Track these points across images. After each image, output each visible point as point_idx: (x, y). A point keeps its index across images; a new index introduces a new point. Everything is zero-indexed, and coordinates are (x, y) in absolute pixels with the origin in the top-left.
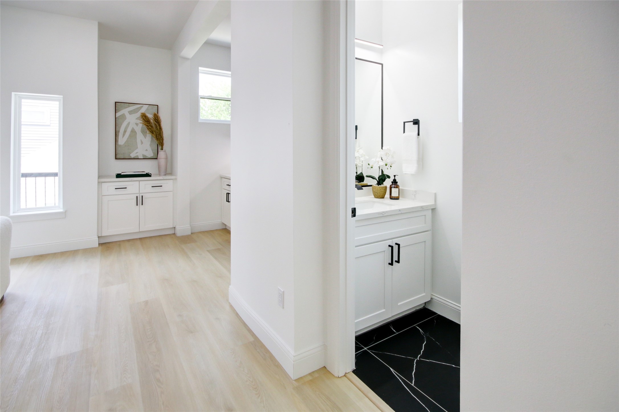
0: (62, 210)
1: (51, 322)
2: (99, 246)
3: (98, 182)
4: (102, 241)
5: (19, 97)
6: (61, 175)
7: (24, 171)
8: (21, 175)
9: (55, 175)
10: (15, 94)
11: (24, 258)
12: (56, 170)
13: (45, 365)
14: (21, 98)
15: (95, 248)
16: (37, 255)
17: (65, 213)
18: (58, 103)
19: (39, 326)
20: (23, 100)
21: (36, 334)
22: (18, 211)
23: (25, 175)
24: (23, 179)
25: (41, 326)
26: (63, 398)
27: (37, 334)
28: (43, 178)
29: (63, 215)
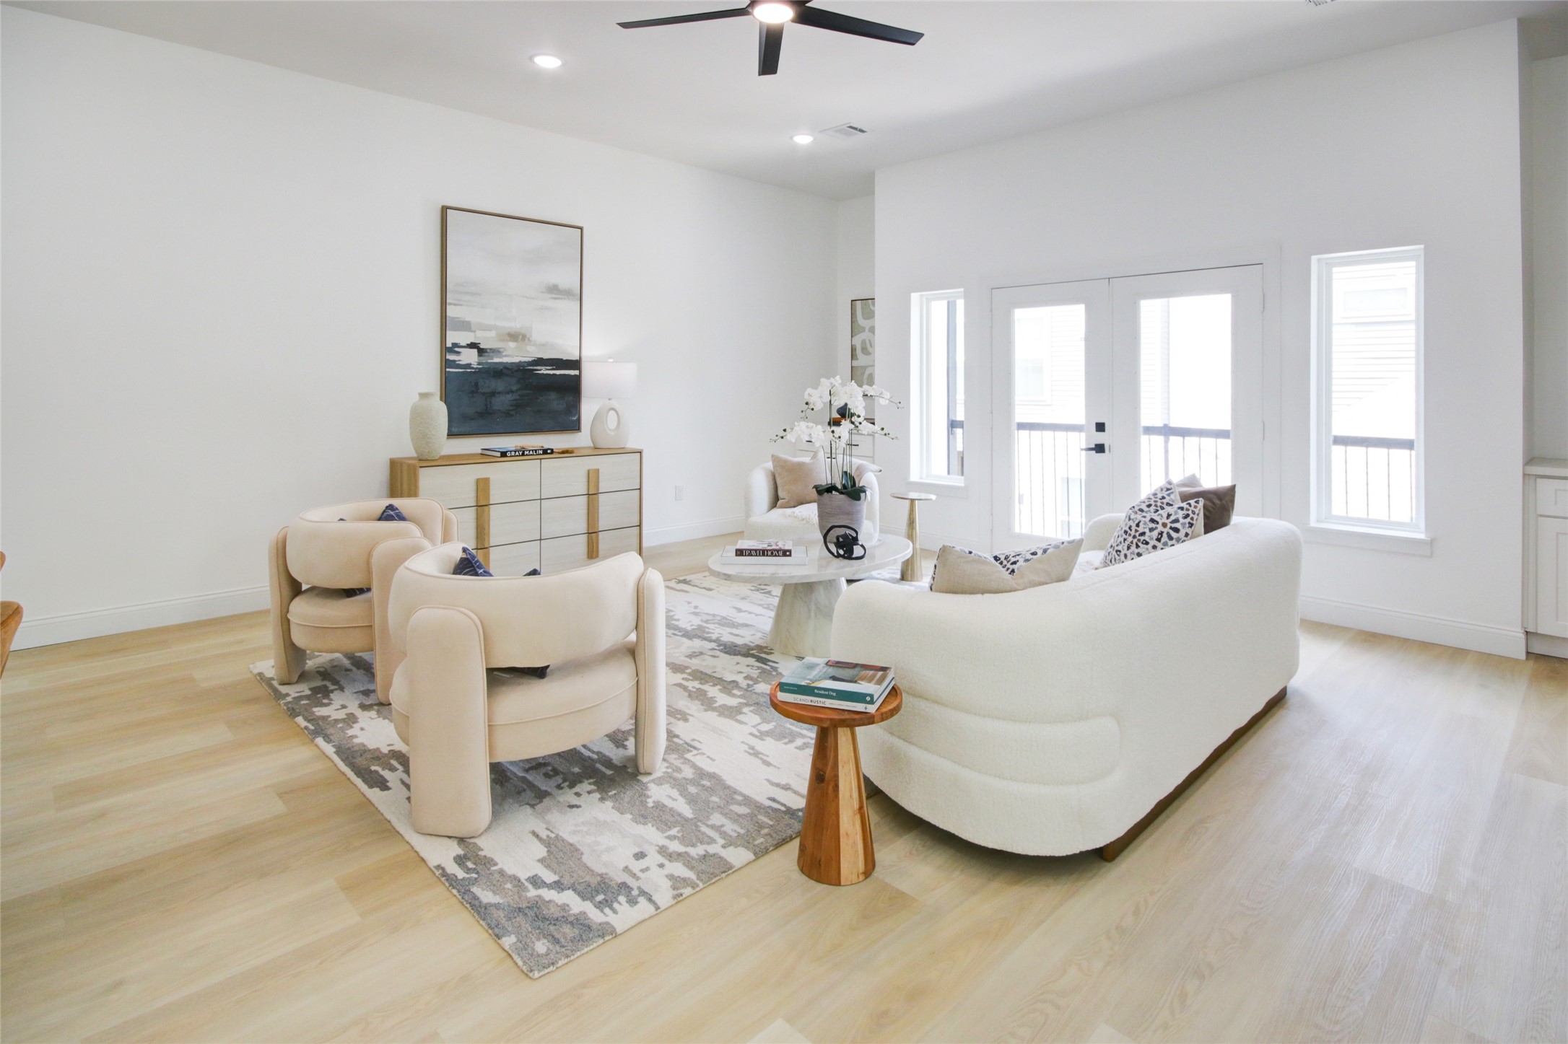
0: (1422, 536)
1: (1370, 791)
2: (1527, 659)
3: (1524, 475)
4: (1538, 648)
5: (1326, 263)
6: (1420, 445)
7: (1338, 430)
8: (1332, 439)
9: (1409, 445)
10: (1319, 260)
11: (1337, 627)
12: (1408, 433)
13: (1343, 873)
14: (1330, 265)
15: (1517, 661)
16: (1364, 631)
17: (1432, 543)
18: (1413, 263)
19: (1344, 785)
20: (1335, 270)
21: (1336, 798)
22: (1326, 519)
23: (1339, 441)
24: (1338, 451)
25: (1348, 787)
26: (1367, 969)
27: (1338, 800)
28: (1384, 451)
29: (1426, 549)
